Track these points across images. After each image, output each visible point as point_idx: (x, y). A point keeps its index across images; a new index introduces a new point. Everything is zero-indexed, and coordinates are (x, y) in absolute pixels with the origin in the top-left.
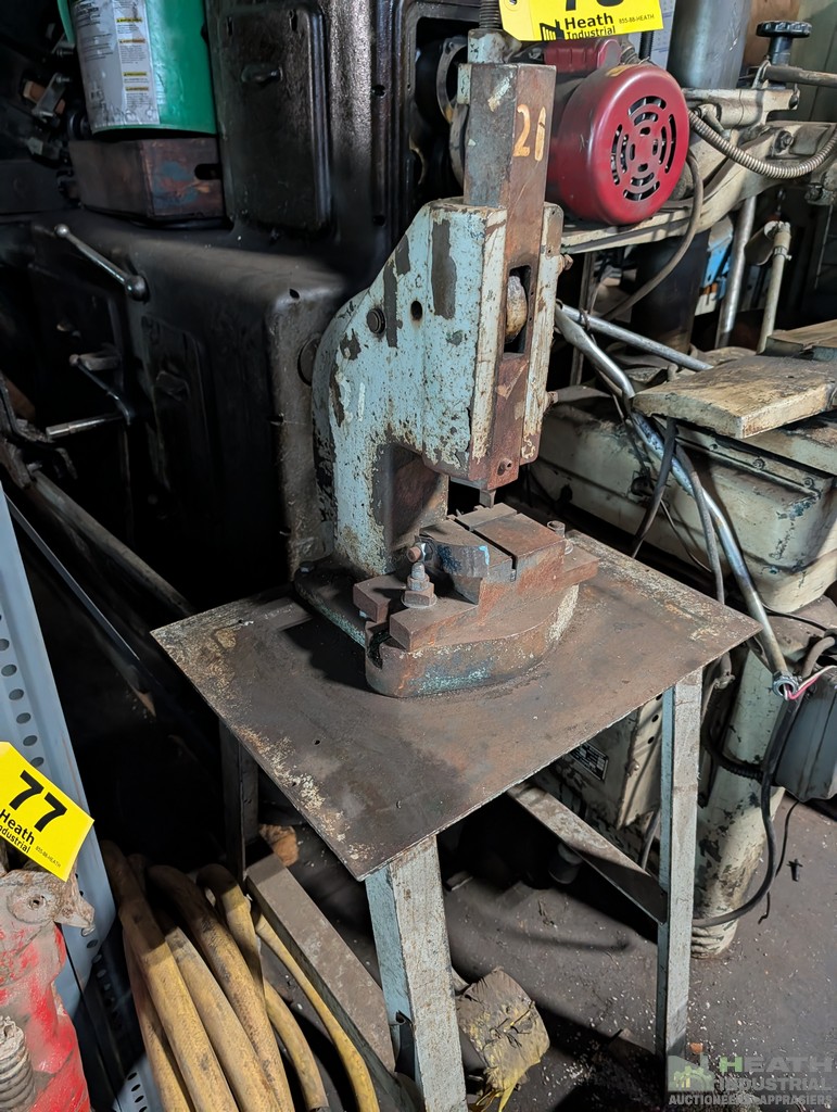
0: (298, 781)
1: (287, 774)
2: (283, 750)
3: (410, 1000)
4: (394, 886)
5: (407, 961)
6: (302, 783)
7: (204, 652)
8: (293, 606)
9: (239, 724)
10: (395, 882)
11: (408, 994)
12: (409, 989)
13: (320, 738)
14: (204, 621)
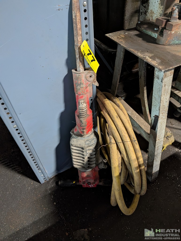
0: (145, 57)
1: (142, 55)
2: (140, 52)
3: (160, 111)
4: (163, 82)
5: (161, 101)
6: (146, 57)
7: (118, 38)
8: (136, 31)
9: (129, 48)
10: (163, 81)
11: (159, 110)
12: (160, 108)
13: (148, 51)
14: (116, 33)
